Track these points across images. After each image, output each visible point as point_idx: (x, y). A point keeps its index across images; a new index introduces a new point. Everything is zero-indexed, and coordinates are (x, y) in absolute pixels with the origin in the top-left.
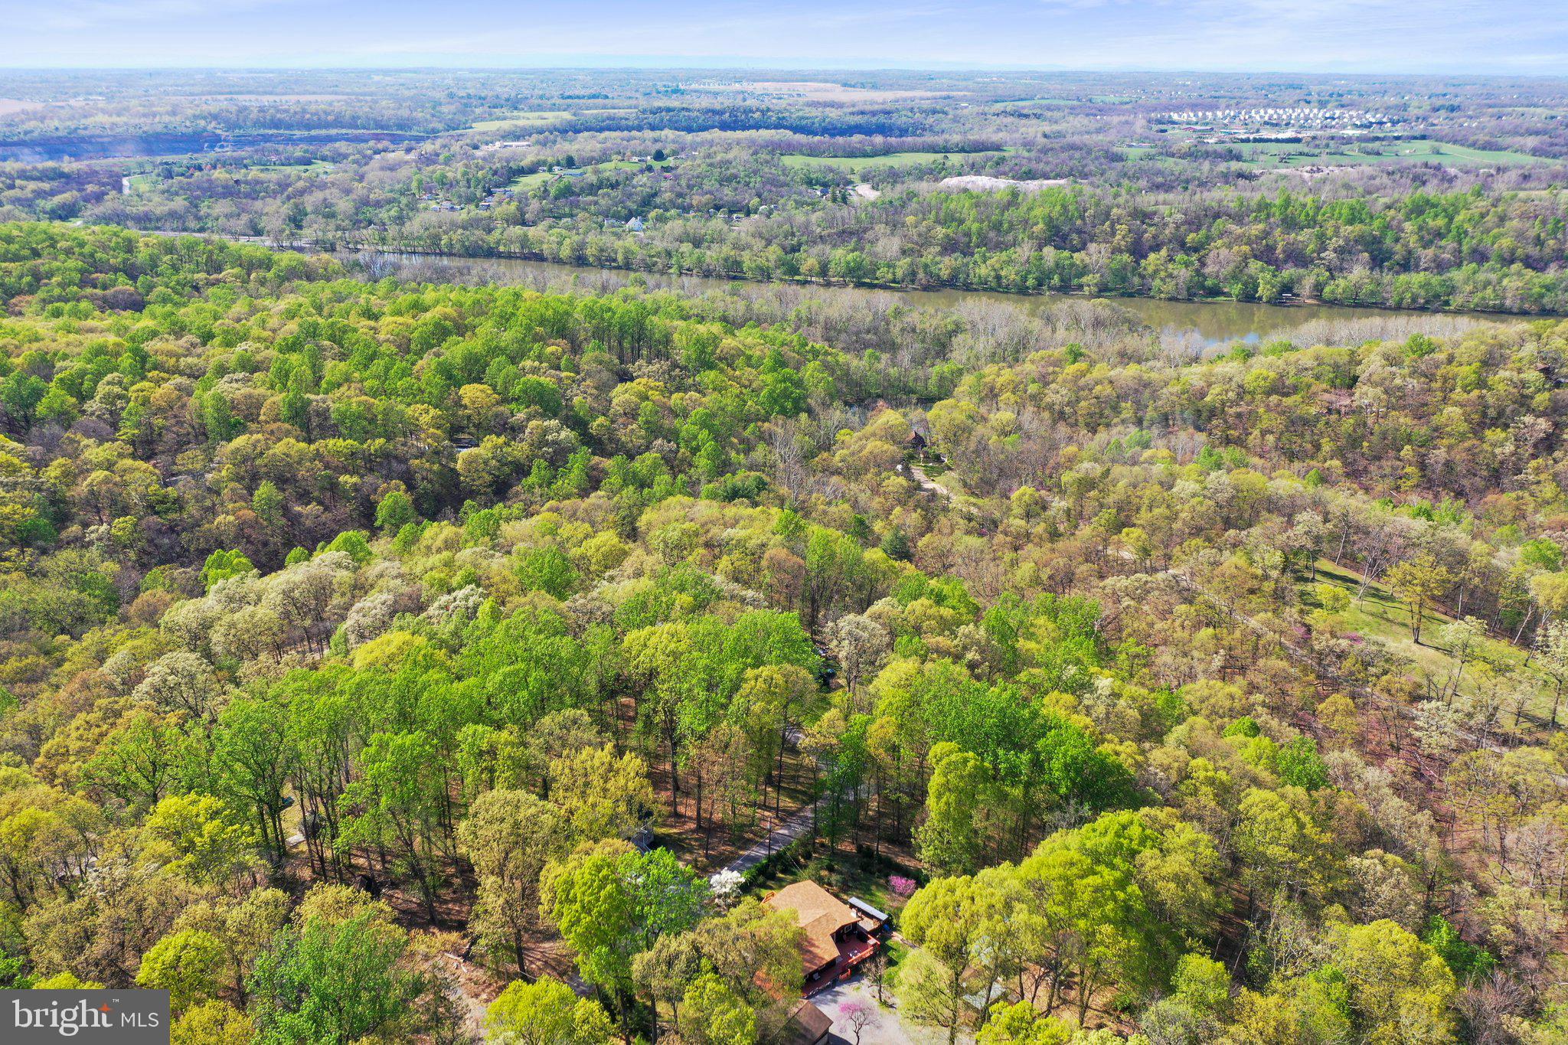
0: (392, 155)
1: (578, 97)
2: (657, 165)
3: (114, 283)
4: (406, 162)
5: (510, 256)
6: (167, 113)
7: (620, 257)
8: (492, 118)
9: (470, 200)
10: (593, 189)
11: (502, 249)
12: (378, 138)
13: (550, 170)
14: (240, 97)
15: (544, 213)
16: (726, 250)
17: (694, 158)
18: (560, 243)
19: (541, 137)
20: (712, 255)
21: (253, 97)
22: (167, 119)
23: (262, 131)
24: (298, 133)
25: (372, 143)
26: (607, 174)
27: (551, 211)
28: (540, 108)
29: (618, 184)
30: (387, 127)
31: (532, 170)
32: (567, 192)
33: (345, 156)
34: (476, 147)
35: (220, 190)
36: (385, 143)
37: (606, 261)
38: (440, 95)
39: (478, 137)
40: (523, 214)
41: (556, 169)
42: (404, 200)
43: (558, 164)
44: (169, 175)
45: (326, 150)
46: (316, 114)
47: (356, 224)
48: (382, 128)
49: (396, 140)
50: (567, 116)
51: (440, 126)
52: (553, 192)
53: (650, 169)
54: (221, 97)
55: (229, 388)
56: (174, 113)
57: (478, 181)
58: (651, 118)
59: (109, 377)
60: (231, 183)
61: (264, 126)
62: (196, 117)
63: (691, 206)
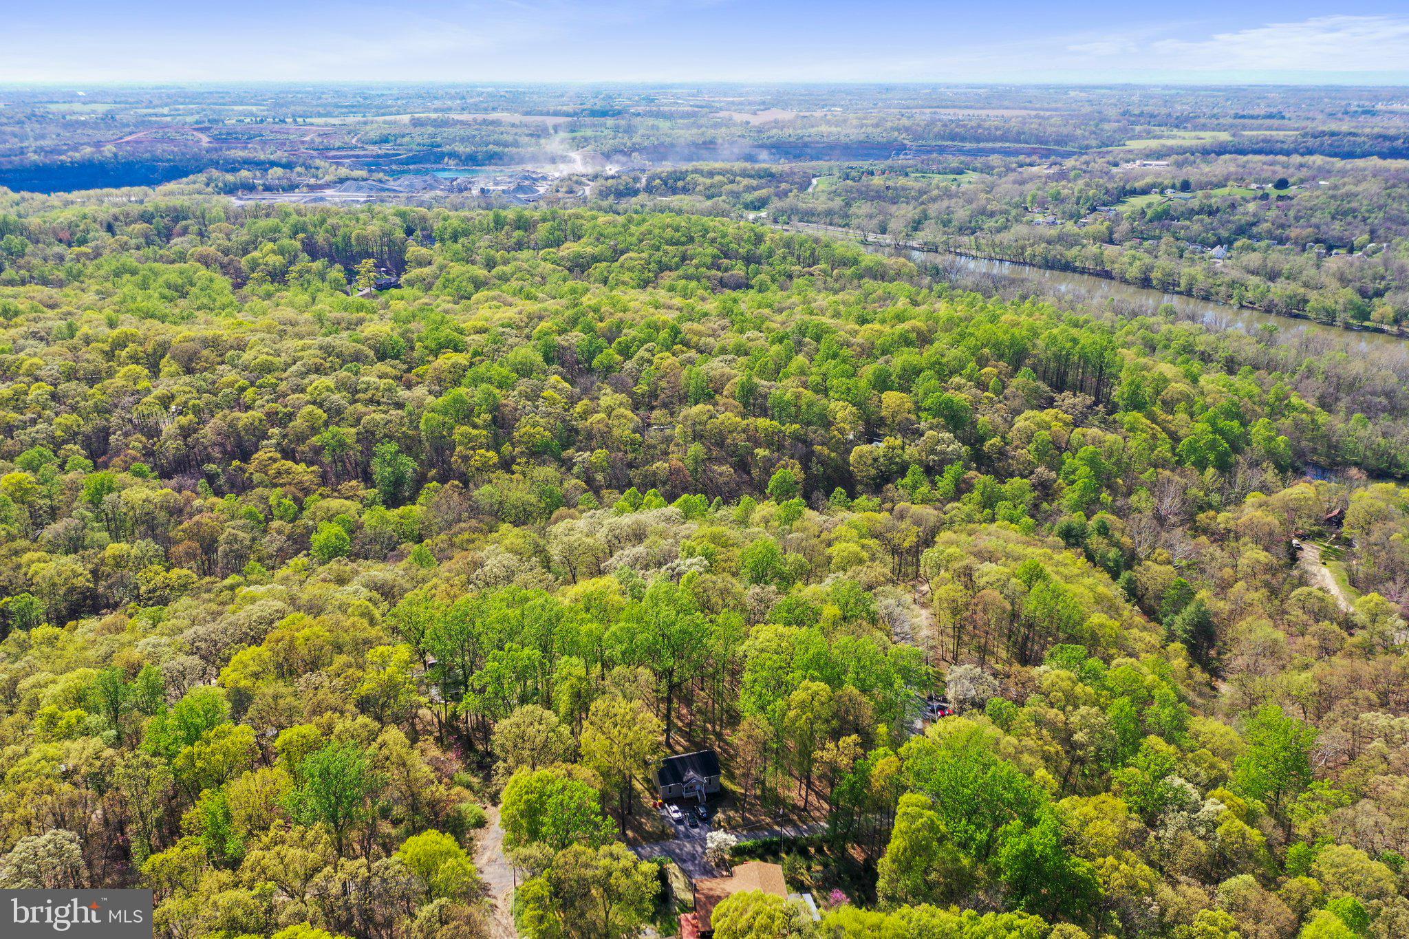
0: (1035, 169)
1: (1252, 117)
2: (1274, 193)
3: (732, 267)
4: (1040, 177)
5: (1083, 271)
6: (872, 125)
7: (1183, 283)
8: (1149, 135)
9: (1075, 217)
10: (1191, 213)
11: (1077, 264)
12: (1030, 153)
13: (1162, 192)
14: (942, 111)
15: (1133, 233)
16: (1295, 288)
17: (1318, 187)
18: (1131, 264)
19: (1180, 158)
20: (1279, 290)
21: (952, 111)
22: (870, 130)
23: (939, 143)
24: (968, 145)
25: (1021, 157)
26: (1213, 200)
27: (1142, 232)
28: (1204, 128)
29: (1218, 210)
30: (1046, 143)
31: (1145, 192)
32: (1165, 216)
33: (993, 168)
34: (1116, 165)
35: (872, 193)
36: (1035, 158)
37: (1169, 286)
38: (1112, 113)
39: (1122, 155)
40: (1111, 233)
41: (1169, 192)
42: (1014, 212)
43: (1173, 187)
44: (847, 177)
45: (979, 162)
46: (989, 129)
47: (961, 230)
48: (1041, 143)
49: (1047, 154)
50: (1224, 136)
51: (1094, 143)
52: (1149, 214)
53: (1265, 197)
54: (928, 111)
55: (715, 366)
56: (877, 126)
57: (1088, 199)
58: (1311, 142)
59: (646, 346)
60: (883, 188)
61: (943, 138)
62: (893, 129)
63: (1288, 239)
